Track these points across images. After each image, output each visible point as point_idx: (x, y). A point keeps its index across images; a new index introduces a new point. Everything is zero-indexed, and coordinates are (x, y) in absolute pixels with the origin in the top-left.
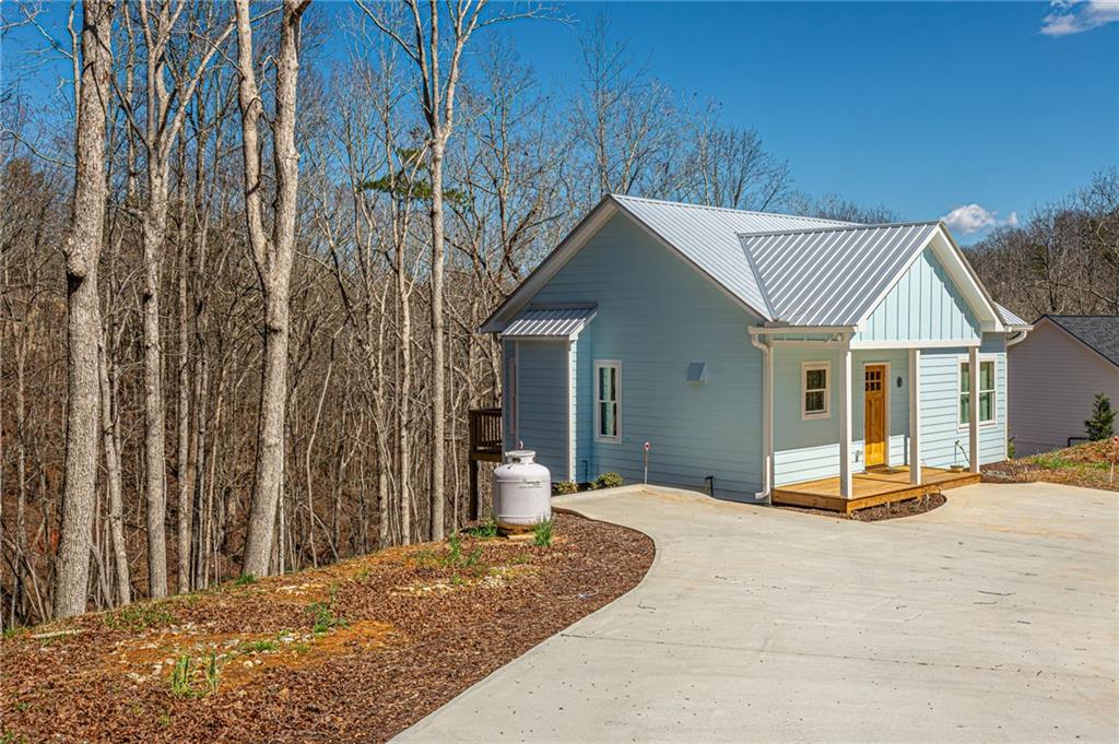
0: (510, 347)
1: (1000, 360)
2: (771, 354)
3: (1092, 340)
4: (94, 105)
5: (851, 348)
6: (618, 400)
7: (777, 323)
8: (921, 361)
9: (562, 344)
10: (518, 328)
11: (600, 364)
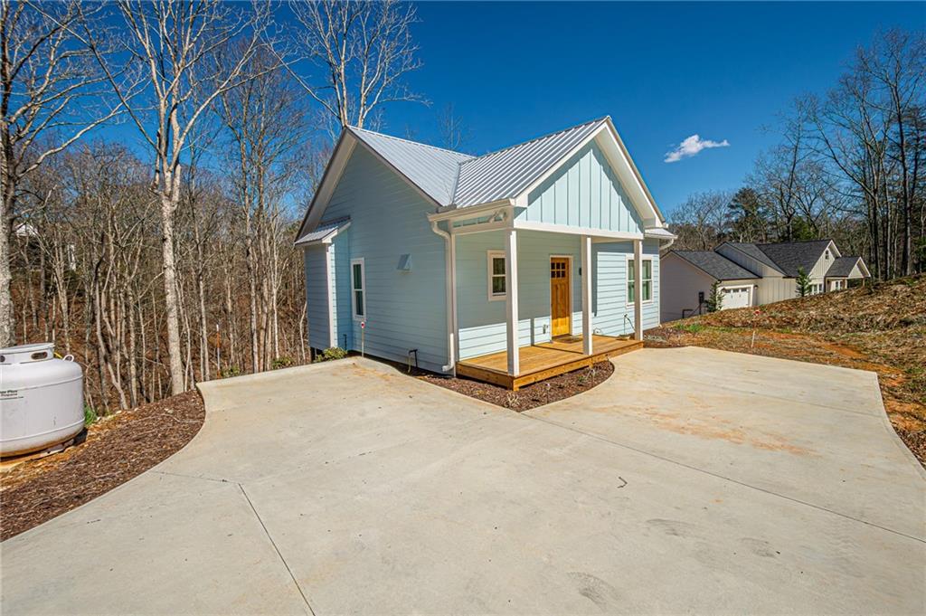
1: (655, 259)
2: (453, 242)
5: (516, 225)
6: (363, 290)
9: (322, 248)
11: (354, 262)
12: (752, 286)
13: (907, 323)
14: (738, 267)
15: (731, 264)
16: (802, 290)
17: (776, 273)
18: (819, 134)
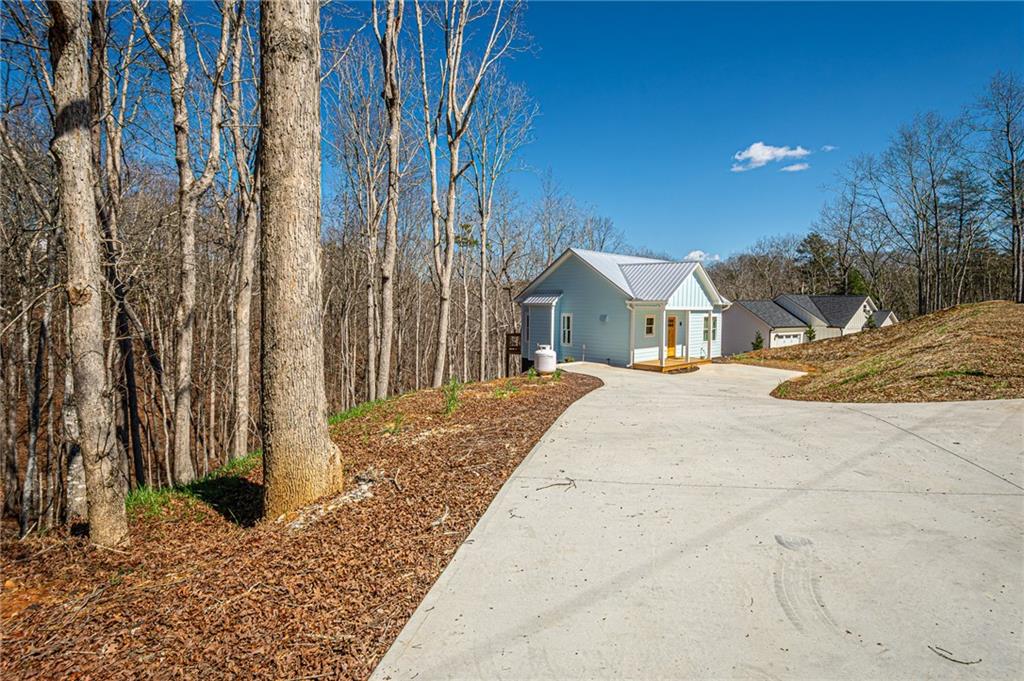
0: (526, 308)
1: (719, 316)
3: (754, 311)
4: (393, 214)
5: (666, 309)
6: (571, 329)
7: (637, 299)
8: (691, 316)
9: (549, 306)
10: (529, 301)
11: (566, 315)
12: (802, 333)
13: (847, 356)
14: (791, 316)
15: (785, 314)
16: (810, 339)
17: (823, 323)
18: (873, 192)
